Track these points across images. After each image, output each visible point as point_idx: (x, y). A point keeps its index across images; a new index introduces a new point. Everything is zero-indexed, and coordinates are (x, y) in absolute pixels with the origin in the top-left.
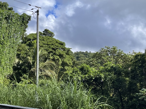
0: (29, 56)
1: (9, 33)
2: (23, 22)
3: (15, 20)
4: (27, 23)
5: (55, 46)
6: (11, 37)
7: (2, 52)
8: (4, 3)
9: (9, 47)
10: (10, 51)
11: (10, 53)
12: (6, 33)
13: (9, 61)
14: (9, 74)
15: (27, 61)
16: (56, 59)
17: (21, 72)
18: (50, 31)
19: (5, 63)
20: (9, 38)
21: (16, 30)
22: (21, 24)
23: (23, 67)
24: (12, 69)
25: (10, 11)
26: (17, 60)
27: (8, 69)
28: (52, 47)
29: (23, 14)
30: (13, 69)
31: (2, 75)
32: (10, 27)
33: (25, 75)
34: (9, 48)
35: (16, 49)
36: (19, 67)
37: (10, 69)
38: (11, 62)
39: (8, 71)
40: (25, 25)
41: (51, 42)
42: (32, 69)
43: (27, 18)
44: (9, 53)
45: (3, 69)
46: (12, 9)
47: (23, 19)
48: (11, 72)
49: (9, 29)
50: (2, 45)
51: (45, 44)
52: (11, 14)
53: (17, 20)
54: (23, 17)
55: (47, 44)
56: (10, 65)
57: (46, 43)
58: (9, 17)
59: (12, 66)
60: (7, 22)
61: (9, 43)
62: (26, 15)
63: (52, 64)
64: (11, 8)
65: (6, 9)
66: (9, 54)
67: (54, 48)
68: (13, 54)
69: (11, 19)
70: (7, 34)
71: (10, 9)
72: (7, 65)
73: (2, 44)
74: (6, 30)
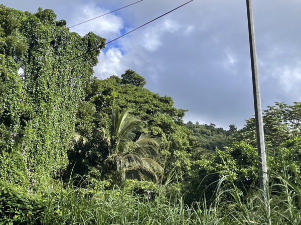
0: (103, 126)
1: (59, 77)
2: (89, 51)
3: (71, 47)
4: (97, 55)
5: (153, 106)
6: (63, 86)
7: (45, 117)
8: (46, 11)
9: (60, 108)
10: (61, 116)
11: (61, 121)
12: (52, 75)
13: (59, 140)
14: (60, 167)
15: (98, 138)
16: (156, 133)
17: (85, 163)
18: (138, 75)
19: (52, 143)
20: (59, 87)
21: (74, 69)
22: (85, 57)
23: (90, 151)
24: (65, 156)
25: (61, 28)
26: (77, 137)
27: (58, 156)
28: (146, 107)
29: (89, 34)
30: (69, 156)
31: (47, 169)
32: (61, 62)
33: (95, 170)
34: (60, 110)
35: (75, 111)
36: (80, 151)
37: (62, 155)
38: (63, 140)
39: (58, 160)
40: (94, 59)
41: (141, 97)
42: (110, 156)
43: (98, 44)
44: (59, 121)
45: (49, 157)
46: (65, 23)
47: (90, 45)
48: (63, 162)
49: (59, 67)
50: (46, 102)
51: (130, 101)
52: (64, 34)
53: (76, 47)
54: (89, 41)
55: (134, 102)
56: (63, 148)
57: (133, 99)
58: (60, 40)
59: (66, 149)
60: (55, 53)
61: (60, 98)
62: (96, 36)
63: (152, 144)
64: (61, 22)
65: (52, 23)
66: (59, 123)
67: (150, 109)
68: (69, 122)
69: (64, 44)
70: (55, 79)
71: (60, 24)
72: (55, 147)
73: (45, 99)
74: (53, 68)
